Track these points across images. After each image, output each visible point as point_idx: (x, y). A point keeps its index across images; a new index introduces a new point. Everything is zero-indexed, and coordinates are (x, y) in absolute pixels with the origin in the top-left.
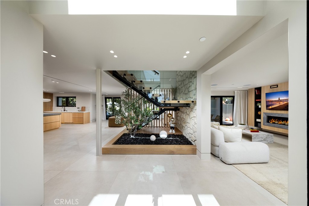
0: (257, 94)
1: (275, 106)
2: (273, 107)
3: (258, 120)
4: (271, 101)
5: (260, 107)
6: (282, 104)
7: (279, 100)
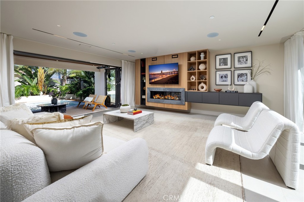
0: (142, 66)
1: (158, 80)
2: (156, 80)
3: (143, 97)
4: (153, 74)
5: (145, 81)
6: (165, 77)
7: (162, 73)
